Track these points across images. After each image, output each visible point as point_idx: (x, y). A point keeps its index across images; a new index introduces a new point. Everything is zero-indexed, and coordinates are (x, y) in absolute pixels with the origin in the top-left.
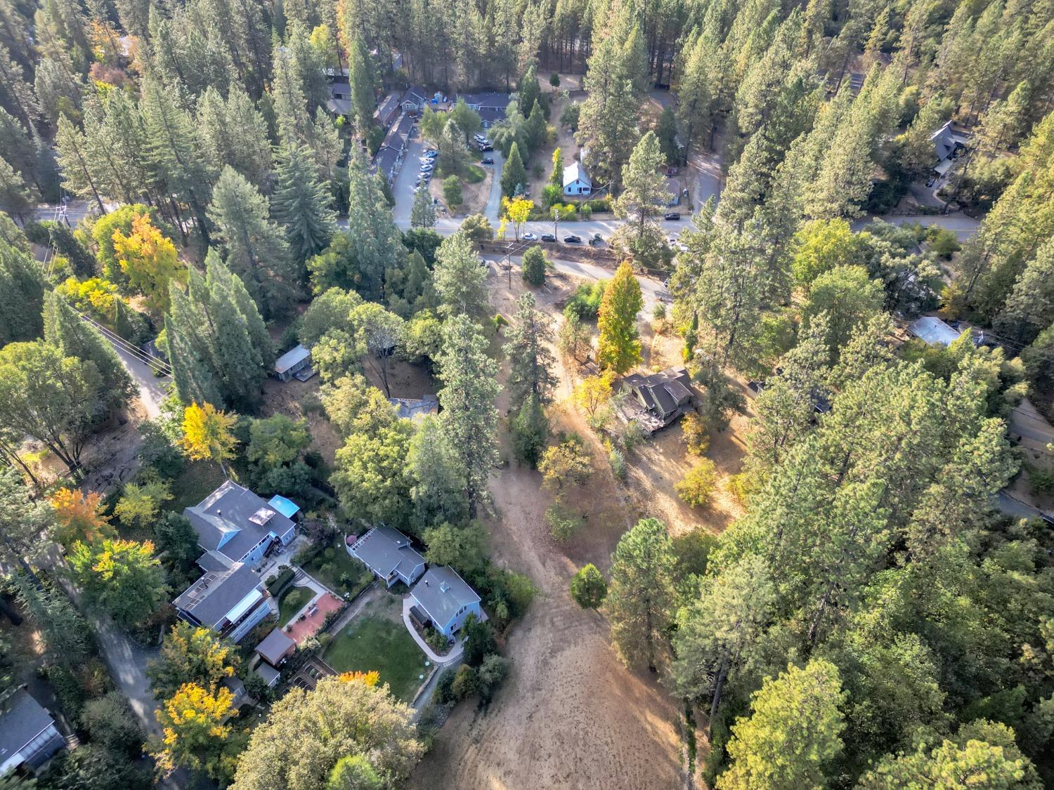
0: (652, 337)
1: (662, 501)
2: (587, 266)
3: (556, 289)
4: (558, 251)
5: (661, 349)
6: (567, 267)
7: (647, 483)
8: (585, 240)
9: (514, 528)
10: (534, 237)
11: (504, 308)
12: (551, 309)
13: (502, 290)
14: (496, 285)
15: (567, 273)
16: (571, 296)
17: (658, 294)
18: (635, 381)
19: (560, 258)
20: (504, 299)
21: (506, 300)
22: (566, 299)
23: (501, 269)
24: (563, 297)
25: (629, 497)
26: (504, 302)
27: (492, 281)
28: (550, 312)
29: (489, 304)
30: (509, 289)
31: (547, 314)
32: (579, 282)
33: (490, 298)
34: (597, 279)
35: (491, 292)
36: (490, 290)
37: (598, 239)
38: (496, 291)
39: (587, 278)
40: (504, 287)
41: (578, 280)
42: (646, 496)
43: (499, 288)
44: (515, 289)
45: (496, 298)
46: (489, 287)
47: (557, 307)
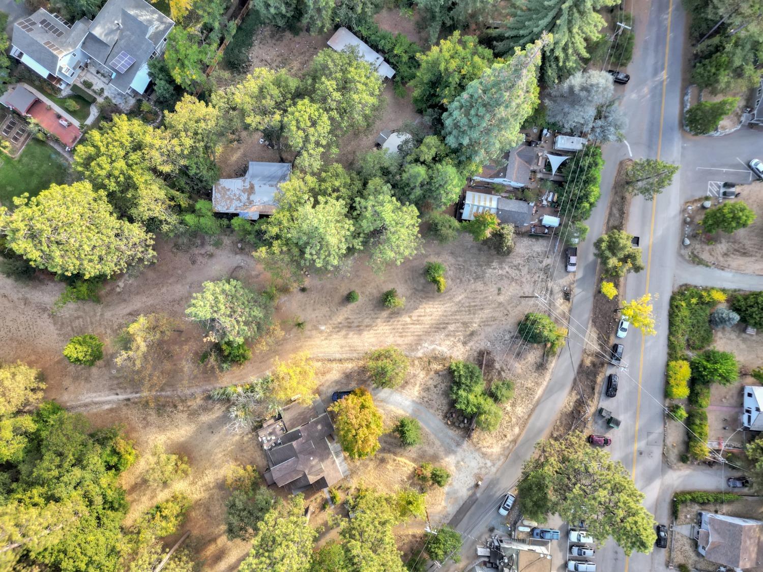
0: (414, 460)
1: (188, 428)
2: (564, 400)
3: (519, 355)
4: (594, 364)
5: (390, 466)
6: (560, 374)
7: (205, 418)
8: (609, 405)
9: (164, 290)
10: (621, 334)
11: (482, 289)
12: (478, 345)
13: (518, 288)
14: (529, 279)
15: (550, 370)
16: (502, 373)
17: (493, 483)
18: (319, 427)
19: (581, 366)
20: (499, 289)
21: (496, 292)
22: (497, 366)
23: (564, 287)
24: (501, 362)
25: (195, 398)
26: (493, 289)
27: (538, 275)
28: (471, 344)
29: (490, 270)
30: (519, 295)
31: (470, 340)
32: (529, 386)
33: (500, 272)
34: (533, 410)
35: (513, 273)
36: (517, 272)
37: (611, 422)
38: (516, 280)
39: (537, 397)
40: (525, 290)
41: (533, 384)
42: (193, 414)
43: (522, 282)
44: (520, 303)
45: (502, 279)
46: (525, 270)
47: (481, 354)
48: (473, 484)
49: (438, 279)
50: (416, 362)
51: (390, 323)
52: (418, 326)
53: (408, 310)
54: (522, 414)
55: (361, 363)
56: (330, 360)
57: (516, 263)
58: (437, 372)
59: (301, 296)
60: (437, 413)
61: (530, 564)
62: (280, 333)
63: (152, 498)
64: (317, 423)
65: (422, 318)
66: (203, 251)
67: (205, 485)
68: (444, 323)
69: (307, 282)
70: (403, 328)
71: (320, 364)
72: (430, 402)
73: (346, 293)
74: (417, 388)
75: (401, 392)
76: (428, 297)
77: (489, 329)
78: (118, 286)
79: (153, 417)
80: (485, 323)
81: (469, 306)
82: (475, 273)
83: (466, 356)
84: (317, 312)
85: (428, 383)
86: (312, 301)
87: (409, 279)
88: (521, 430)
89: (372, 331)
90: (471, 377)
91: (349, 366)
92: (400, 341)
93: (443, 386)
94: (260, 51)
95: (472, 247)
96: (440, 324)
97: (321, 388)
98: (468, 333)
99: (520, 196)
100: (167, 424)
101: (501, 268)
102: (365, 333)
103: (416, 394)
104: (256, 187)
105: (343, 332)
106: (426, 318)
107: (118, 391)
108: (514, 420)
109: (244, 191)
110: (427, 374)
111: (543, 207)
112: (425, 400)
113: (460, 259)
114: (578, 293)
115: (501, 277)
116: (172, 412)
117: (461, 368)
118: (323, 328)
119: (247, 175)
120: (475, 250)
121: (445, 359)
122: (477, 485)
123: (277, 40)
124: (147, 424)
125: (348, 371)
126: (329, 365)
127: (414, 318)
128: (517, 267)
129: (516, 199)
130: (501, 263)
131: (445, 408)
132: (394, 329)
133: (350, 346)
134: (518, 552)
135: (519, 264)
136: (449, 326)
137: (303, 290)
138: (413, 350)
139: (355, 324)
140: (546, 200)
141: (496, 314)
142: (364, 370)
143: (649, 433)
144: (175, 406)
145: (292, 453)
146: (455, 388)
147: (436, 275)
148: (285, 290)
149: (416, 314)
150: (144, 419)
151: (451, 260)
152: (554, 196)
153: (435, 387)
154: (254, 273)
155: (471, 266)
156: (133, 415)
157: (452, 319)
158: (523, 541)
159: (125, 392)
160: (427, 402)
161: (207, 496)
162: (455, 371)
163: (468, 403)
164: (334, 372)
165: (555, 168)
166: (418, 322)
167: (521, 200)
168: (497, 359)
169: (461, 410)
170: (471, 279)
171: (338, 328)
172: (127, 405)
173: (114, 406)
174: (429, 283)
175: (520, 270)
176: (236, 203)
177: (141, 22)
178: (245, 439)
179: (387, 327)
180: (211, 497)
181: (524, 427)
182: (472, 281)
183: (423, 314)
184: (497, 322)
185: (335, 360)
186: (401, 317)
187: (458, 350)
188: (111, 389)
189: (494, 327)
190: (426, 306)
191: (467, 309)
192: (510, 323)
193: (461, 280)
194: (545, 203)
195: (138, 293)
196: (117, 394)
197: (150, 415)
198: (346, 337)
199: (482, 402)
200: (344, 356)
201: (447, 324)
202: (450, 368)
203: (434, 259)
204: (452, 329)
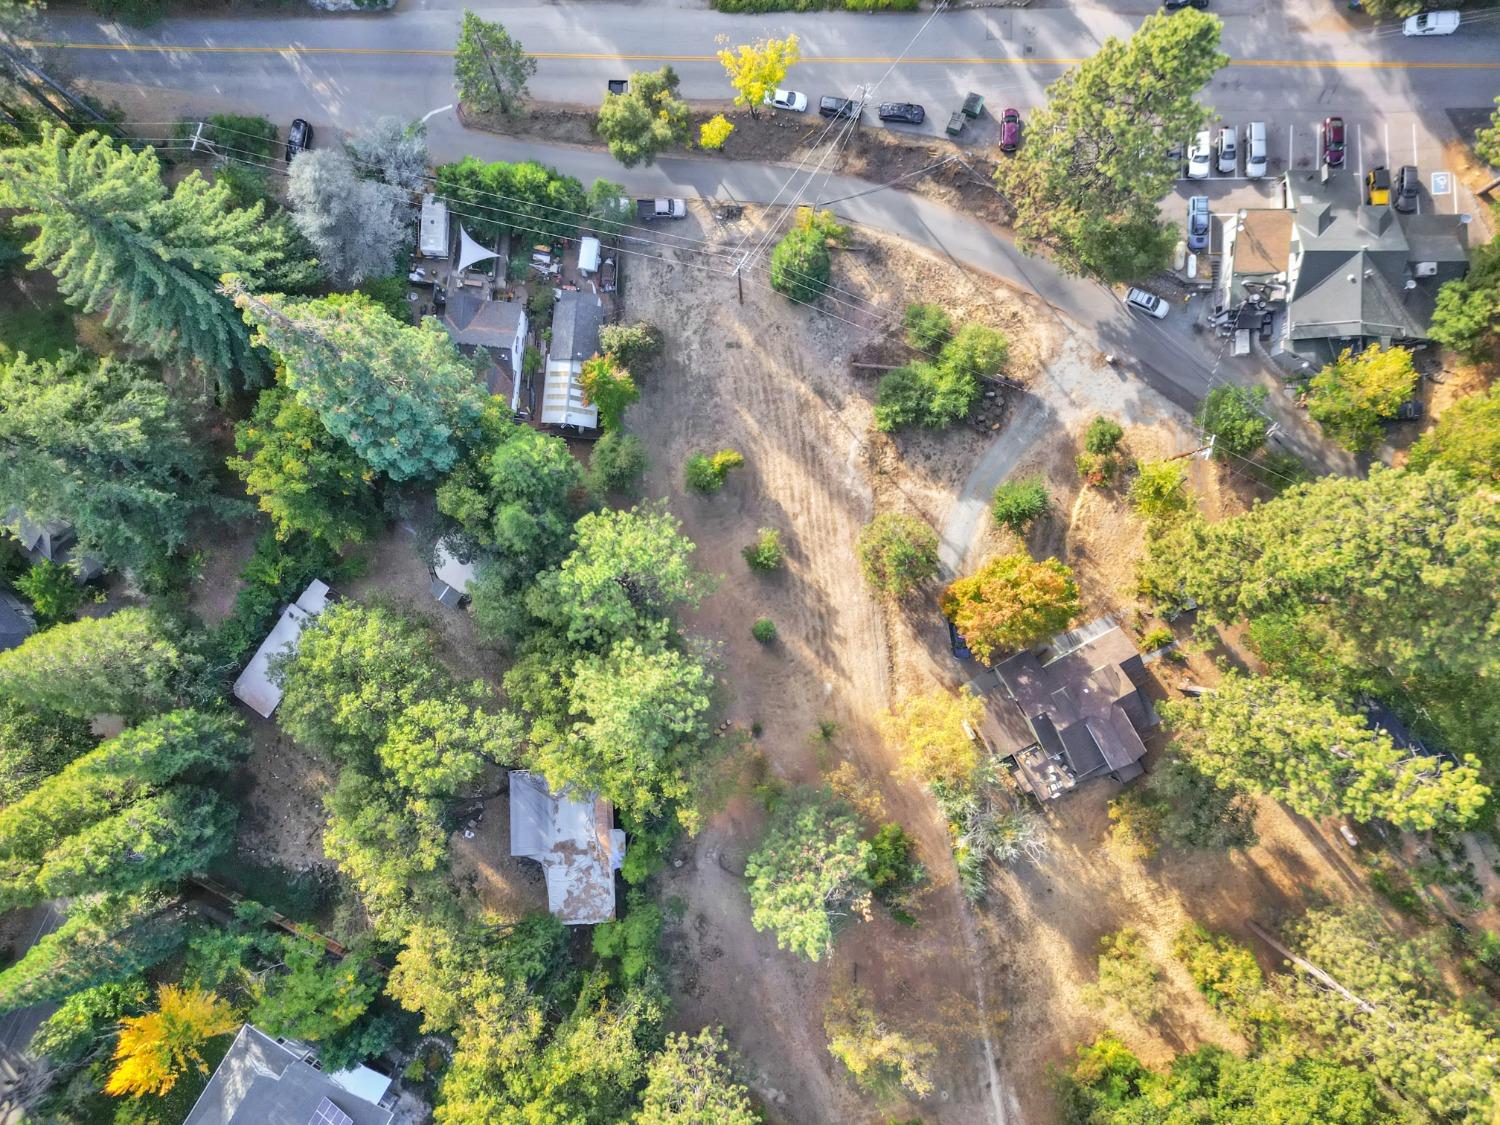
0: (1075, 489)
3: (855, 298)
4: (862, 153)
5: (1090, 536)
6: (885, 216)
7: (1022, 907)
8: (940, 118)
10: (800, 102)
11: (731, 380)
12: (841, 380)
13: (723, 309)
14: (705, 289)
15: (880, 236)
16: (892, 329)
17: (1107, 333)
18: (1024, 680)
19: (866, 176)
20: (730, 346)
21: (734, 351)
22: (879, 340)
23: (715, 220)
24: (872, 333)
25: (985, 930)
26: (730, 357)
27: (696, 273)
28: (839, 392)
29: (693, 366)
30: (738, 305)
31: (833, 397)
32: (913, 274)
33: (695, 346)
34: (960, 265)
35: (696, 319)
36: (693, 313)
37: (973, 112)
38: (708, 314)
39: (934, 259)
40: (727, 295)
41: (909, 268)
42: (1017, 931)
43: (713, 302)
44: (753, 303)
45: (709, 342)
46: (690, 299)
47: (857, 373)
48: (1112, 372)
49: (717, 466)
50: (883, 498)
51: (811, 557)
52: (813, 500)
53: (783, 521)
54: (970, 285)
55: (893, 606)
56: (892, 669)
57: (675, 317)
58: (901, 457)
59: (768, 735)
60: (978, 450)
61: (1259, 248)
62: (846, 770)
63: (1187, 1001)
64: (1016, 686)
65: (796, 494)
66: (694, 935)
67: (1153, 897)
68: (803, 448)
69: (742, 725)
70: (819, 530)
71: (900, 688)
72: (959, 466)
73: (758, 648)
74: (933, 493)
75: (943, 525)
76: (754, 485)
77: (808, 361)
78: (775, 1099)
79: (1029, 1011)
80: (798, 369)
81: (767, 402)
82: (700, 395)
83: (865, 402)
84: (798, 701)
85: (923, 472)
86: (779, 711)
87: (722, 523)
88: (1000, 284)
89: (829, 590)
90: (906, 388)
91: (901, 630)
92: (844, 533)
93: (925, 443)
94: (292, 850)
95: (650, 404)
96: (805, 456)
97: (947, 681)
98: (818, 400)
99: (543, 318)
100: (1039, 982)
101: (688, 344)
102: (833, 602)
103: (944, 493)
104: (561, 838)
105: (835, 646)
106: (796, 485)
107: (983, 1084)
108: (981, 301)
109: (570, 862)
110: (905, 475)
111: (562, 271)
112: (955, 475)
113: (676, 425)
114: (726, 193)
115: (706, 344)
116: (1015, 974)
117: (887, 410)
118: (829, 687)
119: (540, 859)
120: (657, 398)
121: (874, 443)
122: (1115, 364)
123: (268, 818)
124: (1043, 1022)
125: (910, 631)
126: (901, 670)
127: (798, 508)
128: (684, 314)
129: (550, 324)
130: (678, 347)
131: (968, 435)
132: (821, 547)
133: (862, 631)
134: (1238, 276)
135: (677, 310)
136: (808, 439)
137: (757, 731)
138: (860, 506)
139: (818, 623)
140: (548, 266)
141: (779, 349)
142: (905, 601)
143: (989, 37)
144: (1004, 968)
145: (1078, 730)
146: (928, 419)
147: (710, 471)
148: (760, 768)
149: (787, 506)
150: (1033, 1028)
151: (677, 444)
152: (538, 252)
153: (928, 457)
154: (731, 832)
155: (687, 404)
156: (1027, 1050)
157: (795, 433)
158: (1216, 267)
159: (984, 1069)
160: (959, 472)
161: (1176, 892)
162: (894, 422)
163: (955, 392)
164: (914, 658)
165: (486, 254)
166: (804, 499)
167: (551, 316)
168: (864, 341)
169: (970, 404)
170: (712, 403)
171: (828, 657)
172: (1008, 1064)
173: (1013, 1089)
174: (726, 484)
175: (689, 308)
176: (596, 877)
177: (248, 1092)
178: (1058, 824)
179: (819, 560)
180: (1176, 883)
181: (994, 280)
182: (717, 399)
183: (788, 492)
184: (793, 346)
185: (890, 659)
186: (796, 534)
187: (854, 419)
188: (979, 1098)
189: (802, 349)
190: (772, 486)
191: (772, 407)
192: (795, 322)
193: (717, 422)
194: (554, 269)
195: (787, 1059)
196: (989, 1086)
197: (1025, 1016)
198: (842, 640)
199: (951, 364)
200: (881, 640)
201: (803, 442)
202: (890, 433)
203: (680, 478)
204: (814, 432)
